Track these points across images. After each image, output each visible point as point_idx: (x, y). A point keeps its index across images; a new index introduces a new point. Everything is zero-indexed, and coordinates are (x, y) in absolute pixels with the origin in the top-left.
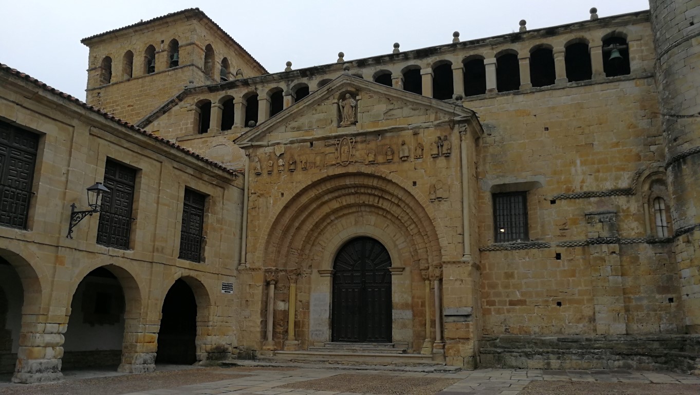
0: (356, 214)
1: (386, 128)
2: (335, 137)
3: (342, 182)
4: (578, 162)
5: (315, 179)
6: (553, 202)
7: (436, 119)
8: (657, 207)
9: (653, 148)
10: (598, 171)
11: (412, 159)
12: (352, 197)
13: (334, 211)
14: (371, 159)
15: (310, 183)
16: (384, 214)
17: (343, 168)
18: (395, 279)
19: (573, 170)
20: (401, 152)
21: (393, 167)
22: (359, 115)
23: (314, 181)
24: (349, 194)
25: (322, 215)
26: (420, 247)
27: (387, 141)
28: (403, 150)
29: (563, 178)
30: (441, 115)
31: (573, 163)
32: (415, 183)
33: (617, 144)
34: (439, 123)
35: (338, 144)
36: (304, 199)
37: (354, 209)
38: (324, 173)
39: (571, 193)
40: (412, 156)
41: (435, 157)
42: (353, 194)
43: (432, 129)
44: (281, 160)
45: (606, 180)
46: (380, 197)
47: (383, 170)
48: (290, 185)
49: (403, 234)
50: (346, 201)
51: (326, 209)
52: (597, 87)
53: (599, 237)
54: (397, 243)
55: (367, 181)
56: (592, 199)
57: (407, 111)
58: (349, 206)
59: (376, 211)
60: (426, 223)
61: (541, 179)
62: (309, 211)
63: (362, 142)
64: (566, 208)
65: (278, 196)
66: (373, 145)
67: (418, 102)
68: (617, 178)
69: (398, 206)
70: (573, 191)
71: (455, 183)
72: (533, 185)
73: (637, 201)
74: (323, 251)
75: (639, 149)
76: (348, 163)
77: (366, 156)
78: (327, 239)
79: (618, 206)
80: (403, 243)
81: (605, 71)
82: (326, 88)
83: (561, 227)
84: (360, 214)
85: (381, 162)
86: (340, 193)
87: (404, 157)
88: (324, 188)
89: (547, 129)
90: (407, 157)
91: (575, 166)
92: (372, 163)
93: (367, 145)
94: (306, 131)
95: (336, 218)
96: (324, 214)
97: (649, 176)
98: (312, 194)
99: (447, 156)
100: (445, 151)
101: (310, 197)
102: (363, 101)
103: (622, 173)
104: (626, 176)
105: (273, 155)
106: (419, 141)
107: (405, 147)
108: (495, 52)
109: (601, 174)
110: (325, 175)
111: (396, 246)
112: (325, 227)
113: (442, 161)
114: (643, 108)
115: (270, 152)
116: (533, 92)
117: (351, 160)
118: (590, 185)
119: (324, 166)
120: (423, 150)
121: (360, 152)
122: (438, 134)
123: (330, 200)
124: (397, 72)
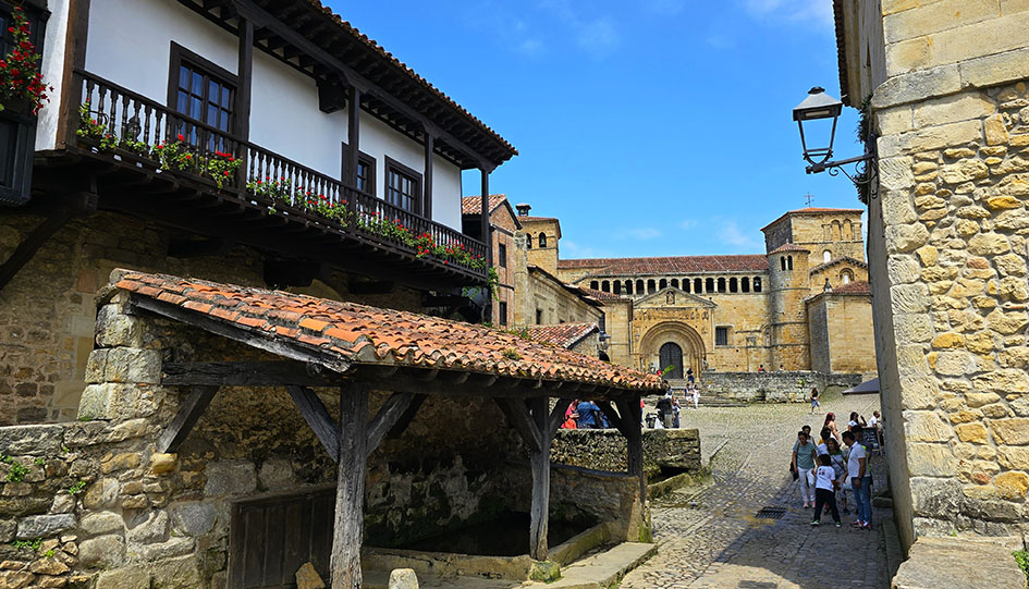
0: (668, 335)
1: (686, 307)
2: (666, 308)
3: (668, 324)
6: (735, 333)
8: (767, 336)
9: (768, 319)
10: (750, 324)
11: (696, 319)
14: (680, 317)
16: (681, 336)
17: (670, 319)
18: (684, 358)
21: (689, 321)
22: (676, 301)
23: (659, 322)
26: (695, 347)
27: (687, 312)
28: (693, 315)
29: (739, 325)
30: (705, 304)
32: (697, 327)
33: (756, 315)
34: (705, 307)
35: (668, 310)
36: (653, 329)
39: (742, 330)
41: (703, 318)
42: (670, 328)
45: (753, 327)
46: (681, 330)
47: (685, 321)
48: (649, 324)
49: (687, 342)
51: (659, 333)
52: (752, 295)
53: (750, 345)
55: (678, 324)
56: (748, 333)
57: (693, 301)
58: (667, 332)
59: (679, 334)
60: (699, 340)
61: (732, 325)
62: (654, 333)
63: (677, 311)
64: (740, 335)
65: (644, 328)
66: (681, 312)
67: (697, 299)
68: (756, 326)
69: (687, 333)
71: (711, 327)
72: (730, 327)
73: (762, 334)
74: (656, 347)
75: (763, 318)
78: (657, 344)
79: (756, 336)
81: (755, 290)
83: (738, 341)
85: (684, 318)
86: (666, 327)
88: (662, 325)
89: (735, 308)
90: (694, 317)
91: (744, 322)
94: (655, 304)
95: (661, 336)
97: (765, 327)
99: (707, 318)
101: (656, 328)
102: (677, 296)
104: (759, 326)
110: (662, 321)
111: (684, 346)
112: (658, 339)
113: (706, 320)
114: (765, 304)
115: (640, 311)
116: (731, 294)
117: (673, 317)
118: (748, 328)
119: (663, 318)
120: (699, 315)
121: (676, 314)
122: (704, 311)
124: (680, 280)
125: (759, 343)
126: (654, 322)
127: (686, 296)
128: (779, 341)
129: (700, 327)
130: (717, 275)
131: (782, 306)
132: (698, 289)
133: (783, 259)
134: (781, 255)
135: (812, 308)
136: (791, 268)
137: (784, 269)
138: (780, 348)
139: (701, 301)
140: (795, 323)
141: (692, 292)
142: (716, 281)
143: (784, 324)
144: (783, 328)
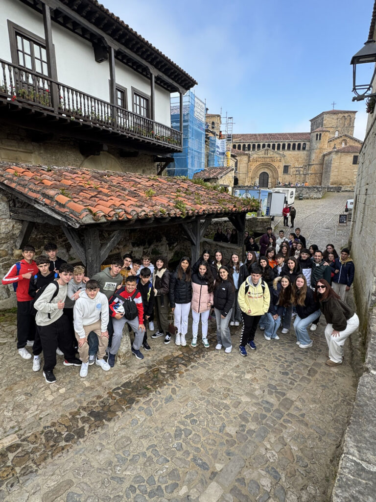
1: (272, 156)
6: (292, 168)
10: (299, 164)
18: (269, 179)
20: (274, 160)
21: (273, 163)
22: (268, 154)
26: (274, 174)
27: (272, 159)
29: (294, 165)
30: (281, 155)
33: (302, 160)
35: (265, 158)
38: (262, 162)
40: (276, 161)
41: (279, 162)
42: (265, 166)
43: (279, 158)
49: (272, 172)
52: (301, 151)
53: (297, 174)
55: (268, 164)
56: (297, 168)
57: (276, 154)
59: (268, 168)
60: (276, 171)
61: (291, 165)
62: (258, 168)
63: (268, 158)
69: (272, 168)
71: (282, 165)
73: (303, 169)
74: (258, 174)
75: (305, 161)
77: (269, 161)
79: (300, 169)
81: (303, 149)
83: (292, 172)
84: (264, 169)
88: (261, 165)
89: (293, 157)
91: (296, 163)
94: (259, 155)
95: (261, 169)
97: (305, 166)
103: (302, 165)
105: (253, 159)
111: (270, 174)
112: (259, 171)
114: (306, 156)
116: (292, 151)
117: (266, 161)
124: (271, 144)
125: (301, 173)
126: (258, 163)
127: (273, 152)
128: (310, 172)
129: (278, 165)
130: (288, 142)
131: (314, 156)
132: (279, 148)
133: (317, 135)
134: (317, 133)
135: (326, 158)
136: (320, 139)
137: (317, 139)
138: (310, 175)
139: (279, 154)
140: (318, 164)
141: (276, 150)
142: (287, 145)
143: (313, 165)
144: (312, 166)
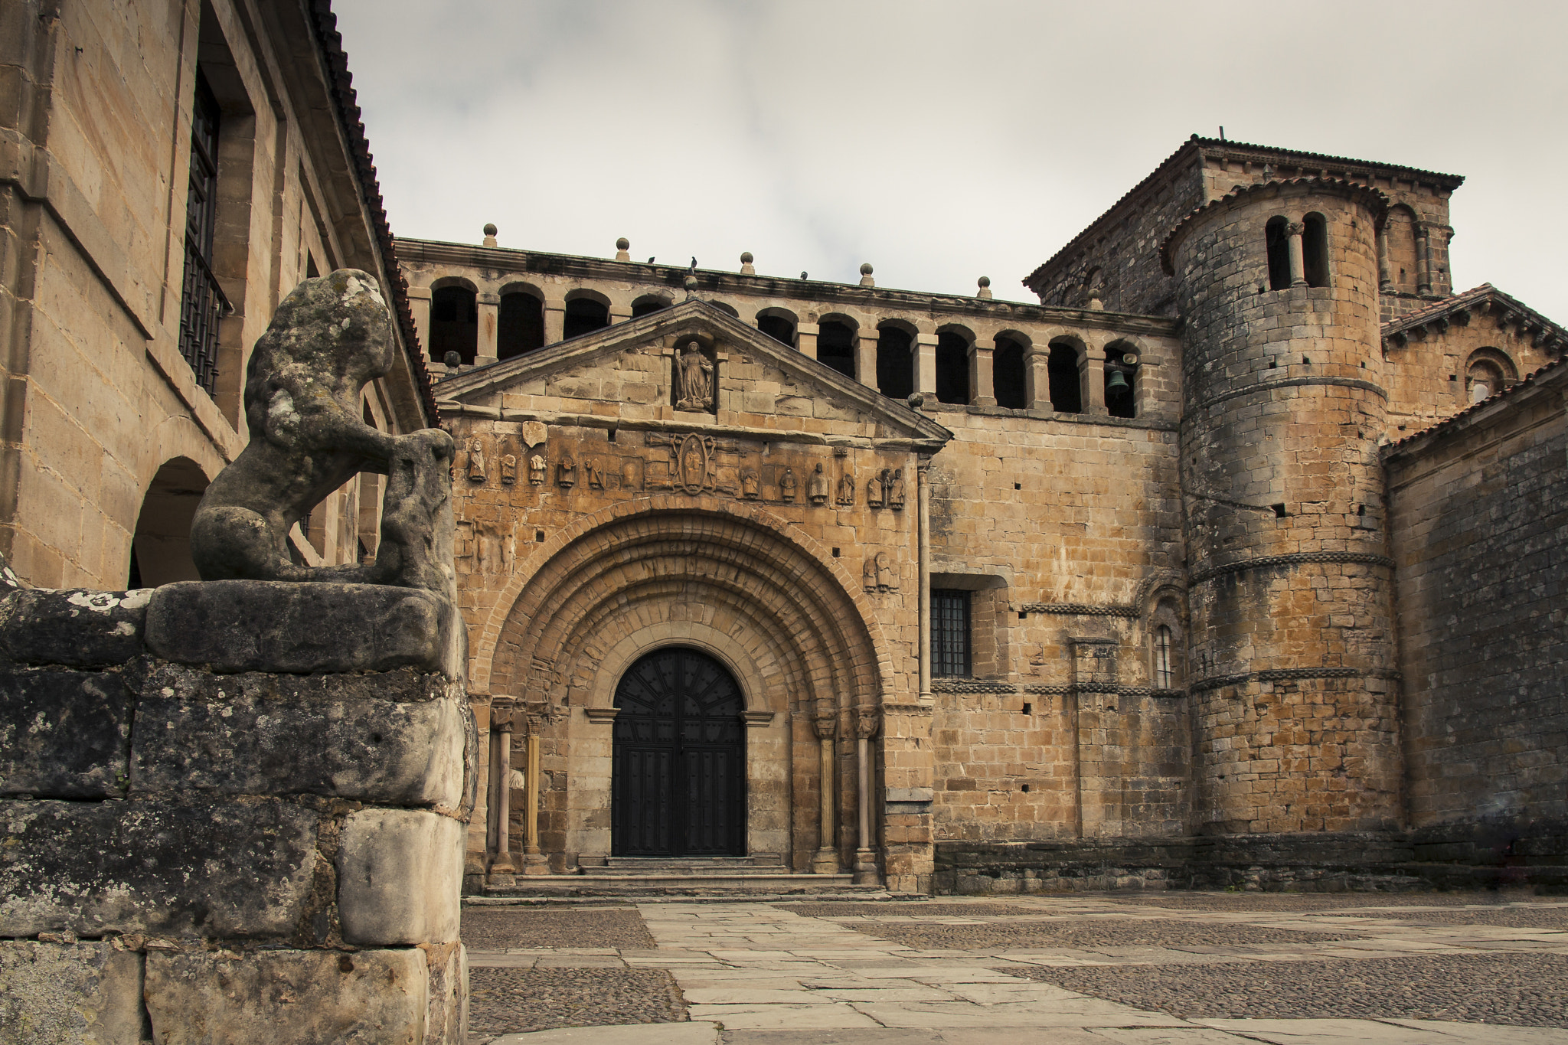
0: (673, 599)
1: (783, 432)
2: (671, 430)
3: (675, 529)
4: (1063, 552)
5: (622, 513)
6: (1022, 615)
7: (878, 435)
8: (1159, 639)
9: (1167, 546)
10: (1091, 572)
11: (833, 505)
12: (680, 562)
13: (636, 586)
14: (751, 489)
15: (609, 518)
16: (739, 605)
17: (688, 499)
18: (755, 736)
19: (1055, 564)
20: (814, 487)
21: (797, 513)
22: (723, 394)
23: (618, 515)
24: (674, 556)
25: (609, 591)
26: (820, 676)
27: (784, 460)
28: (819, 483)
29: (1039, 575)
30: (887, 429)
31: (1055, 552)
32: (836, 552)
33: (1118, 532)
34: (886, 443)
35: (678, 446)
36: (585, 554)
37: (673, 589)
38: (644, 503)
39: (1050, 603)
40: (833, 497)
41: (875, 507)
42: (684, 555)
43: (870, 453)
44: (538, 457)
45: (1101, 588)
46: (740, 569)
47: (775, 516)
48: (559, 517)
49: (772, 647)
50: (665, 567)
51: (619, 580)
52: (1096, 430)
53: (1092, 682)
54: (759, 663)
55: (727, 534)
56: (1080, 617)
57: (822, 406)
58: (668, 580)
59: (722, 596)
60: (848, 632)
61: (1006, 574)
62: (586, 580)
63: (730, 451)
64: (1042, 628)
65: (530, 538)
66: (752, 461)
67: (850, 393)
68: (1117, 588)
69: (779, 591)
70: (1053, 601)
71: (911, 561)
72: (991, 582)
73: (1142, 629)
74: (595, 668)
75: (1149, 545)
76: (701, 489)
77: (738, 483)
78: (605, 644)
79: (1116, 634)
80: (771, 664)
81: (1107, 404)
82: (654, 319)
83: (1034, 660)
84: (681, 598)
85: (770, 498)
86: (658, 549)
87: (819, 497)
88: (633, 535)
89: (1018, 487)
90: (824, 497)
91: (1059, 559)
92: (749, 498)
93: (741, 460)
94: (600, 403)
95: (629, 603)
96: (615, 588)
97: (1157, 592)
98: (604, 544)
99: (897, 509)
100: (895, 499)
101: (599, 550)
102: (731, 368)
103: (1124, 579)
104: (1132, 586)
105: (514, 441)
106: (846, 471)
107: (823, 478)
108: (936, 324)
109: (1095, 578)
110: (646, 508)
111: (756, 670)
112: (604, 618)
113: (886, 518)
114: (1157, 478)
115: (508, 435)
116: (1000, 416)
117: (708, 484)
118: (1079, 595)
119: (643, 488)
120: (853, 488)
121: (725, 469)
122: (882, 464)
123: (631, 562)
125: (1130, 672)
128: (1250, 654)
129: (858, 551)
131: (1275, 469)
133: (1277, 231)
134: (1274, 208)
137: (1281, 276)
140: (1342, 559)
142: (927, 338)
143: (1284, 564)
144: (1278, 583)
